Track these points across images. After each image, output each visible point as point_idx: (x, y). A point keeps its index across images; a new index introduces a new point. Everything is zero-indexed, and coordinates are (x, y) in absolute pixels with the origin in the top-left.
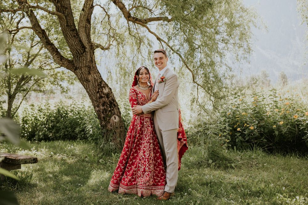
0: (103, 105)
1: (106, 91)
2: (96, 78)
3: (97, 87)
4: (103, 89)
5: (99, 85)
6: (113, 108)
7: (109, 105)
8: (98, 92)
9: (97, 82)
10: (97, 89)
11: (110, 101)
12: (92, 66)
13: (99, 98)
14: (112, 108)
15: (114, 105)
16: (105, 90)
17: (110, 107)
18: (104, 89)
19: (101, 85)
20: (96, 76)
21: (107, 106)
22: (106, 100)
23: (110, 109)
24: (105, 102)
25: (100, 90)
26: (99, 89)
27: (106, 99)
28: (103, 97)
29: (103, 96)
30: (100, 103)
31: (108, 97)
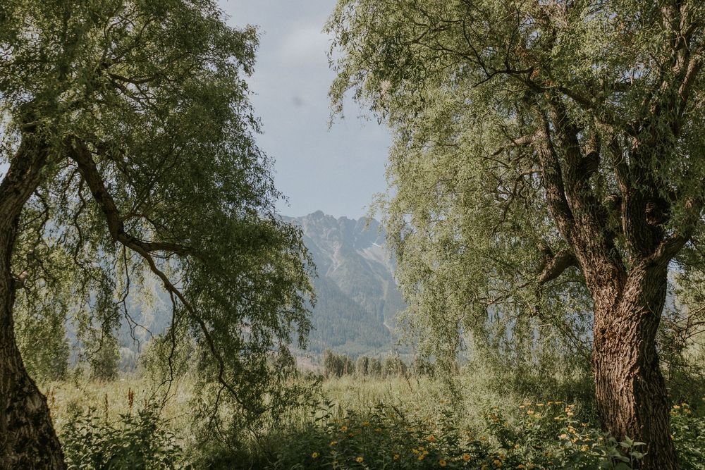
0: (19, 449)
1: (33, 406)
2: (12, 369)
3: (10, 395)
4: (26, 402)
5: (14, 390)
6: (49, 455)
7: (37, 446)
8: (11, 409)
9: (13, 380)
10: (9, 400)
11: (41, 435)
12: (6, 335)
13: (10, 428)
14: (46, 457)
15: (52, 446)
16: (33, 402)
17: (41, 455)
18: (28, 399)
19: (21, 390)
20: (13, 363)
21: (31, 450)
22: (29, 432)
23: (38, 460)
24: (25, 439)
25: (16, 404)
26: (14, 400)
27: (32, 430)
28: (23, 424)
29: (24, 420)
30: (9, 445)
31: (37, 425)
